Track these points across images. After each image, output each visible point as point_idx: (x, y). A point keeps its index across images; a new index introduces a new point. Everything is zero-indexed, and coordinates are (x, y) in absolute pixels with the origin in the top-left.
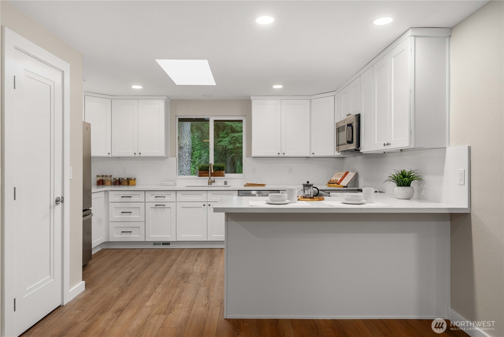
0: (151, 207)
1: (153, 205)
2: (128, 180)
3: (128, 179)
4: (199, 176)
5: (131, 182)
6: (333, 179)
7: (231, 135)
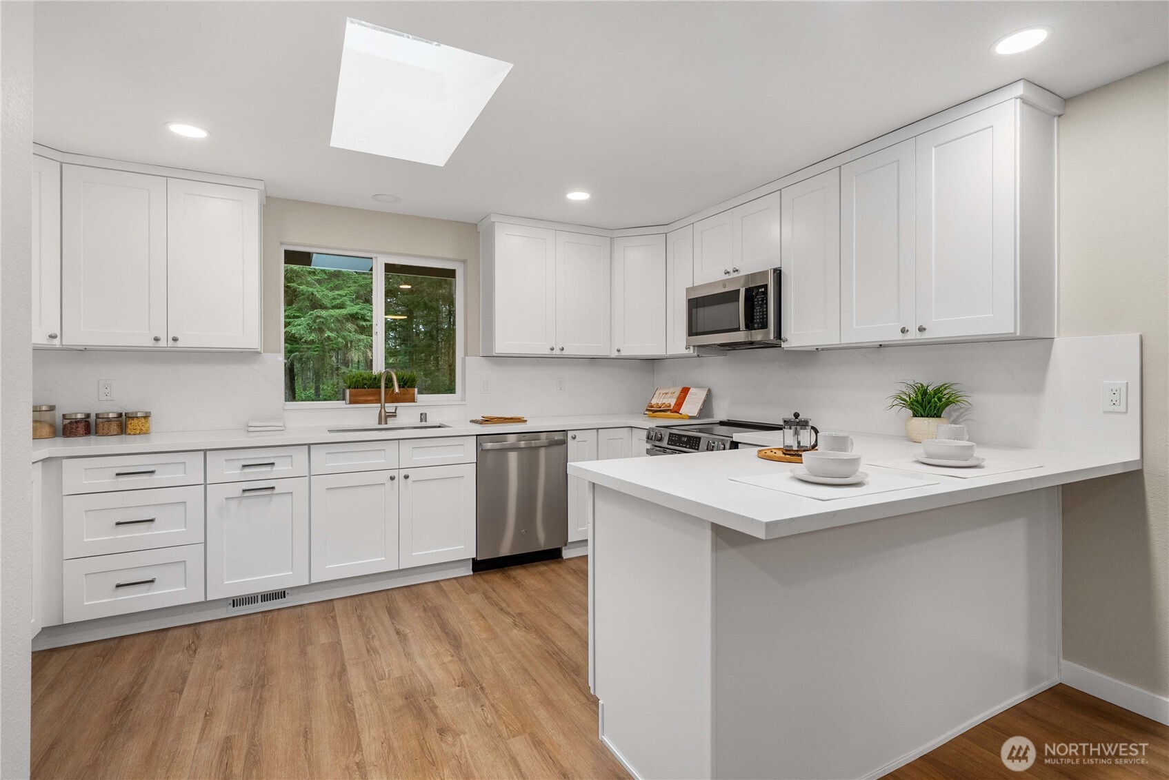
0: (226, 498)
1: (236, 490)
2: (120, 419)
3: (120, 415)
4: (350, 403)
5: (132, 425)
6: (654, 402)
7: (311, 314)
